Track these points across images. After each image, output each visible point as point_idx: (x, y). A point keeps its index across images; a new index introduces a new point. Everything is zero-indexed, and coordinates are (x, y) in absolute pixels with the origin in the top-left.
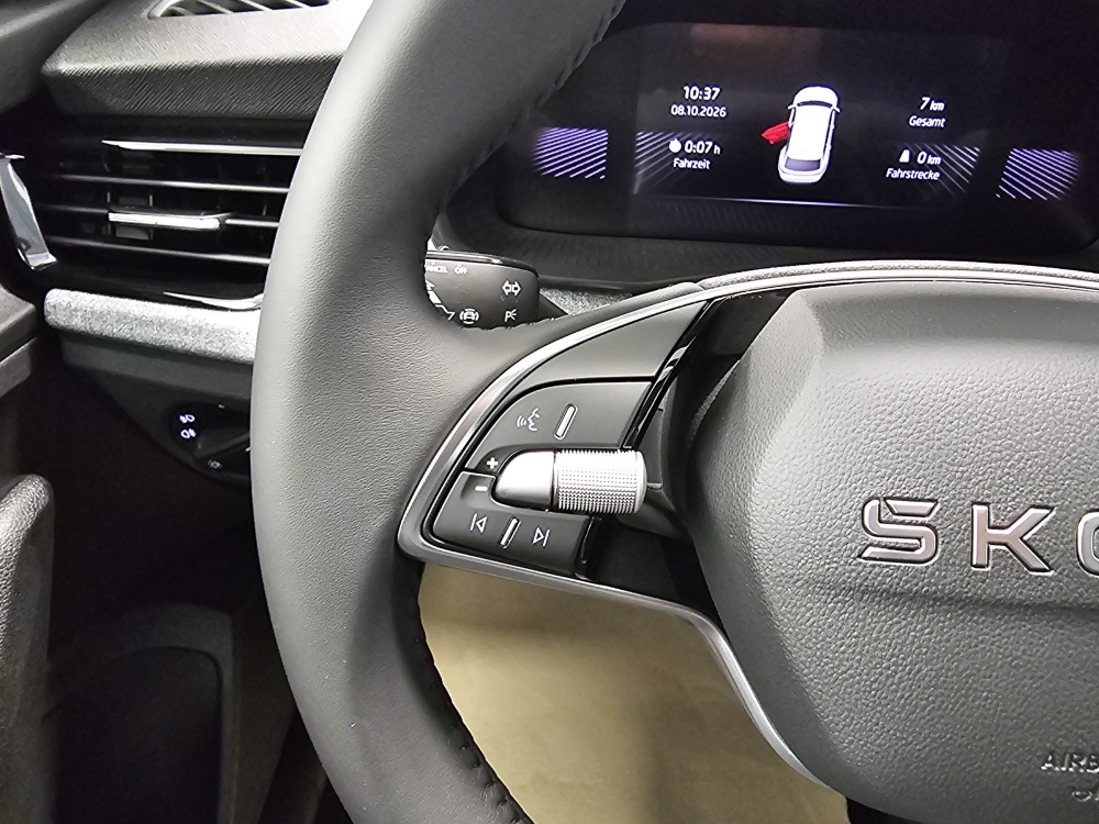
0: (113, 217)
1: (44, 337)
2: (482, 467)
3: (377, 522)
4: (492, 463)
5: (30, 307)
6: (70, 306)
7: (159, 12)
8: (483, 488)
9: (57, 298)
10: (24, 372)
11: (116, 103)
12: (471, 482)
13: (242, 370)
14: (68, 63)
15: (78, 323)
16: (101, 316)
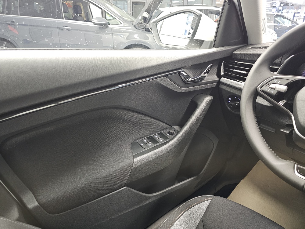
0: (233, 70)
1: (219, 83)
2: (268, 84)
3: (256, 85)
4: (270, 84)
5: (219, 79)
6: (224, 80)
7: (249, 48)
8: (268, 86)
9: (222, 78)
10: (215, 86)
11: (240, 57)
12: (267, 85)
14: (236, 52)
15: (224, 81)
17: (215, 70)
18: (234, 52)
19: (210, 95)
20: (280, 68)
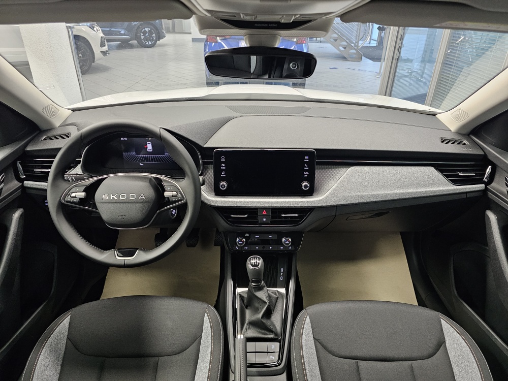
0: (35, 170)
1: (23, 188)
5: (21, 184)
6: (28, 183)
7: (43, 139)
8: (69, 196)
9: (26, 182)
10: (20, 194)
11: (35, 154)
13: (45, 190)
14: (28, 149)
15: (29, 186)
16: (32, 185)
17: (12, 174)
18: (26, 149)
19: (19, 207)
20: (82, 160)
